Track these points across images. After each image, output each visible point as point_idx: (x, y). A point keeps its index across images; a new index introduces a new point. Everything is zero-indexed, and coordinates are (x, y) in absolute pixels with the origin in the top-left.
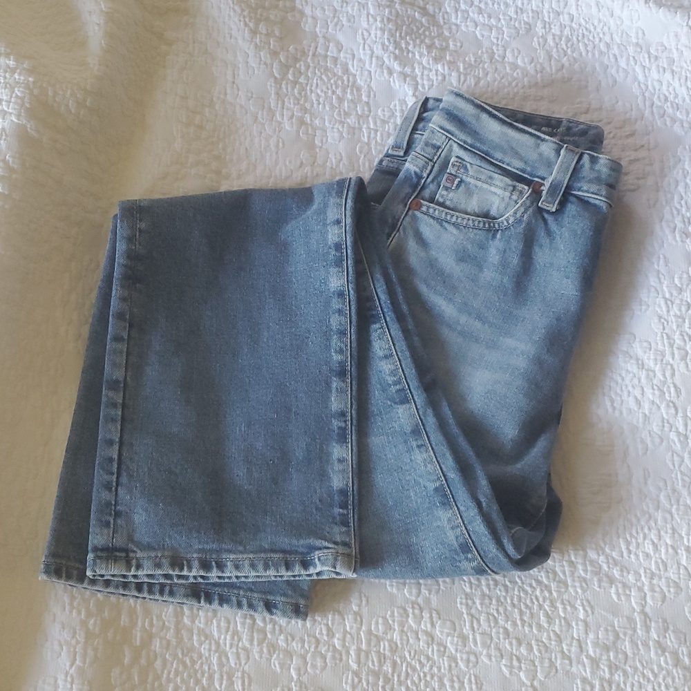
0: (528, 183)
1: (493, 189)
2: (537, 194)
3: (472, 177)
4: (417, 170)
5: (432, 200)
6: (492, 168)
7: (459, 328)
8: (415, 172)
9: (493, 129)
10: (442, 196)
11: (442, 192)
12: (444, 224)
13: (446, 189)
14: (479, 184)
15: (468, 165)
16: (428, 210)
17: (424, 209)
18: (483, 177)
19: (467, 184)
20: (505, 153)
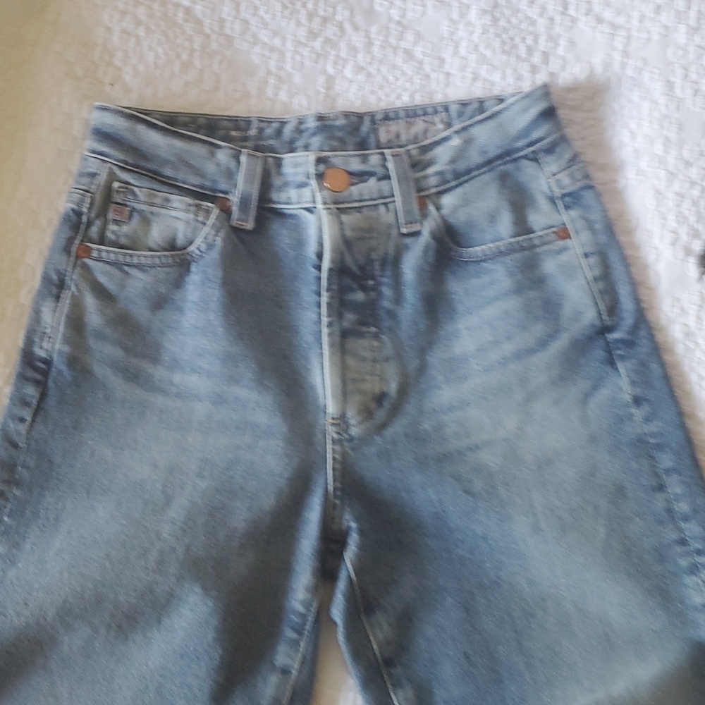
0: (212, 199)
1: (173, 213)
2: (227, 212)
3: (145, 203)
4: (74, 206)
5: (102, 240)
6: (165, 188)
7: (174, 390)
8: (73, 210)
9: (155, 140)
10: (113, 232)
11: (112, 227)
12: (126, 268)
13: (116, 222)
14: (154, 209)
15: (136, 189)
16: (99, 254)
17: (95, 254)
18: (158, 201)
19: (141, 212)
20: (176, 168)
